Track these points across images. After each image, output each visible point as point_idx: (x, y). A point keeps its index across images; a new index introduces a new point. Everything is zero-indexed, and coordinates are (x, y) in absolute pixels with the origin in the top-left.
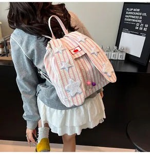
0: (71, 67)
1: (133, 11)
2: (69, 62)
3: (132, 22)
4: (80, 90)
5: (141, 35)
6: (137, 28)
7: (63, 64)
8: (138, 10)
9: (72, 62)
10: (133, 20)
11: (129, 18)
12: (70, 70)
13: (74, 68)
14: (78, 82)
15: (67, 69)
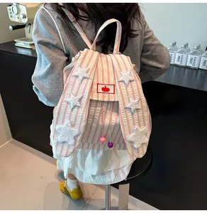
0: (79, 107)
2: (80, 100)
4: (71, 142)
7: (72, 96)
9: (84, 101)
12: (76, 109)
13: (81, 111)
14: (76, 131)
15: (72, 106)
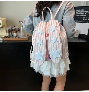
1: (80, 11)
3: (80, 16)
5: (87, 23)
6: (84, 19)
7: (39, 41)
8: (84, 10)
10: (81, 16)
11: (78, 15)
15: (40, 45)
